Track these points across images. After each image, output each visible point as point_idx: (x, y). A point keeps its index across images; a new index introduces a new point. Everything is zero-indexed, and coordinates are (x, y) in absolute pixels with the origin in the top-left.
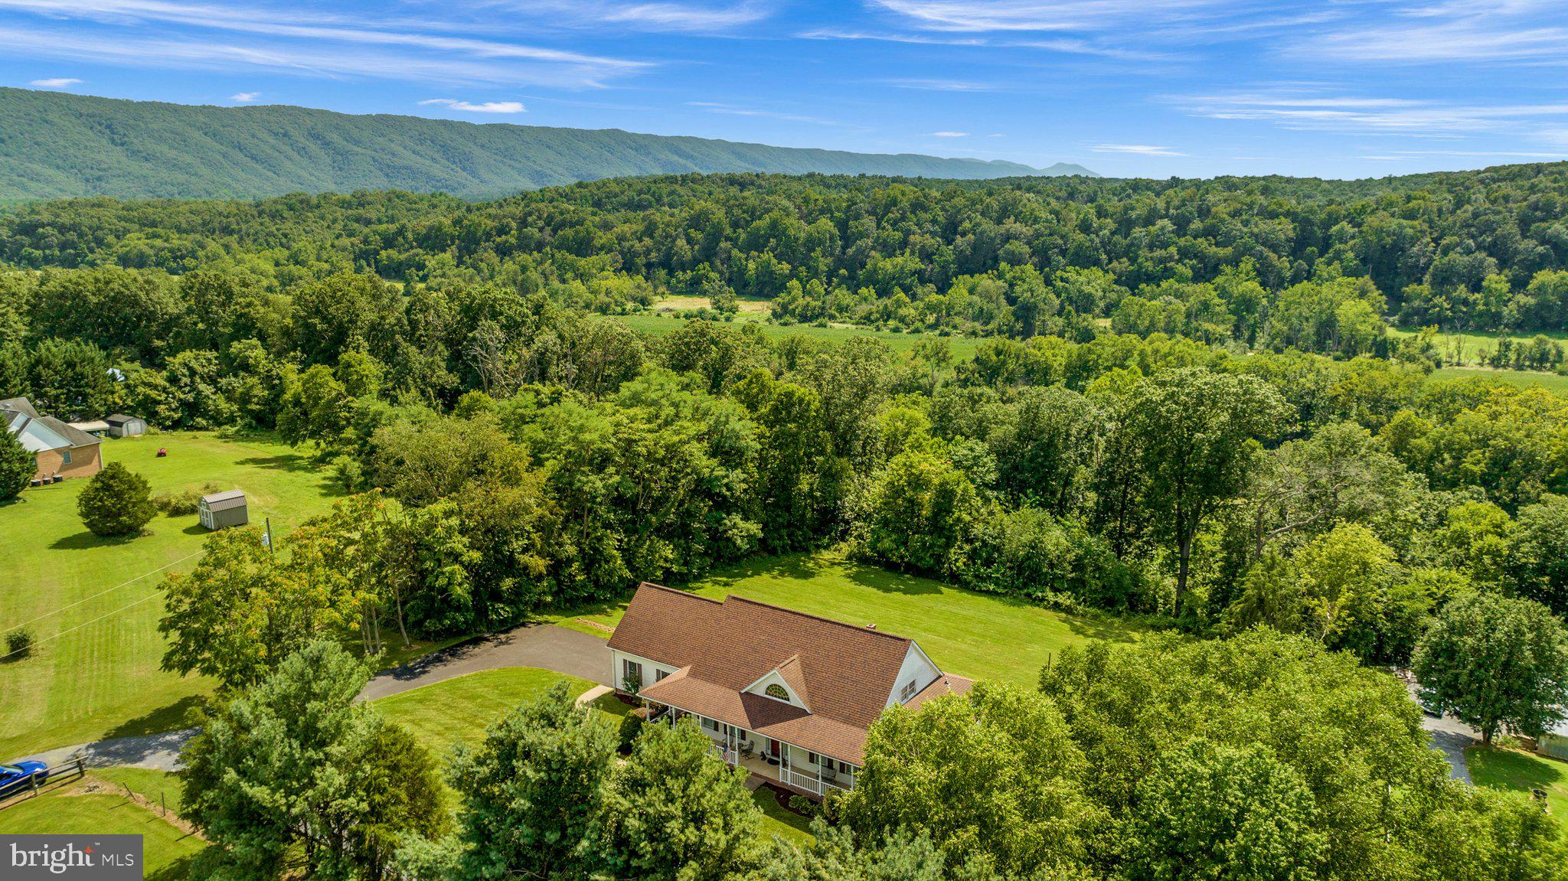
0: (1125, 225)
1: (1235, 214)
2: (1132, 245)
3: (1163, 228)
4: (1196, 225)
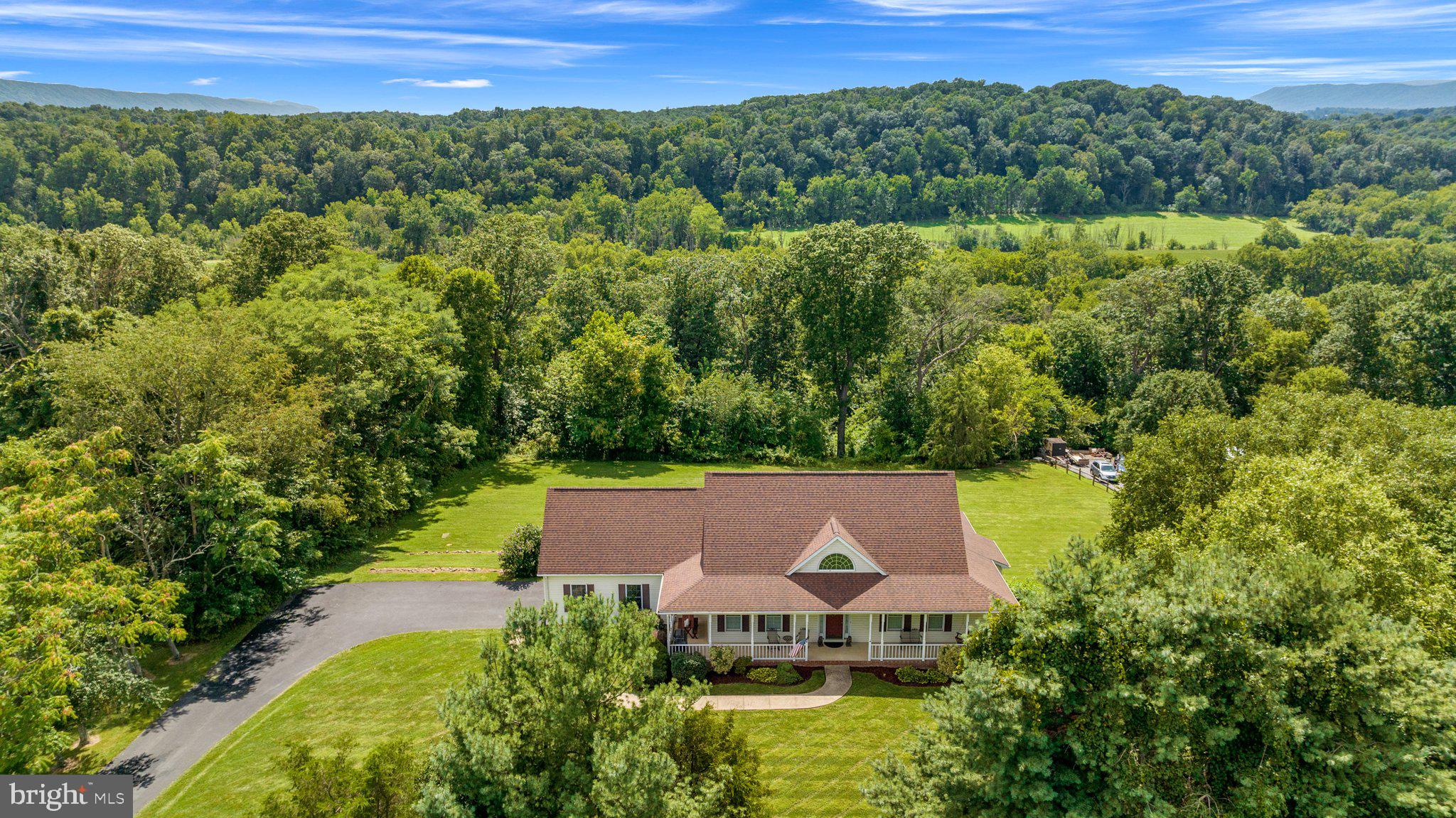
0: (482, 149)
1: (578, 136)
2: (491, 167)
3: (516, 151)
4: (545, 147)
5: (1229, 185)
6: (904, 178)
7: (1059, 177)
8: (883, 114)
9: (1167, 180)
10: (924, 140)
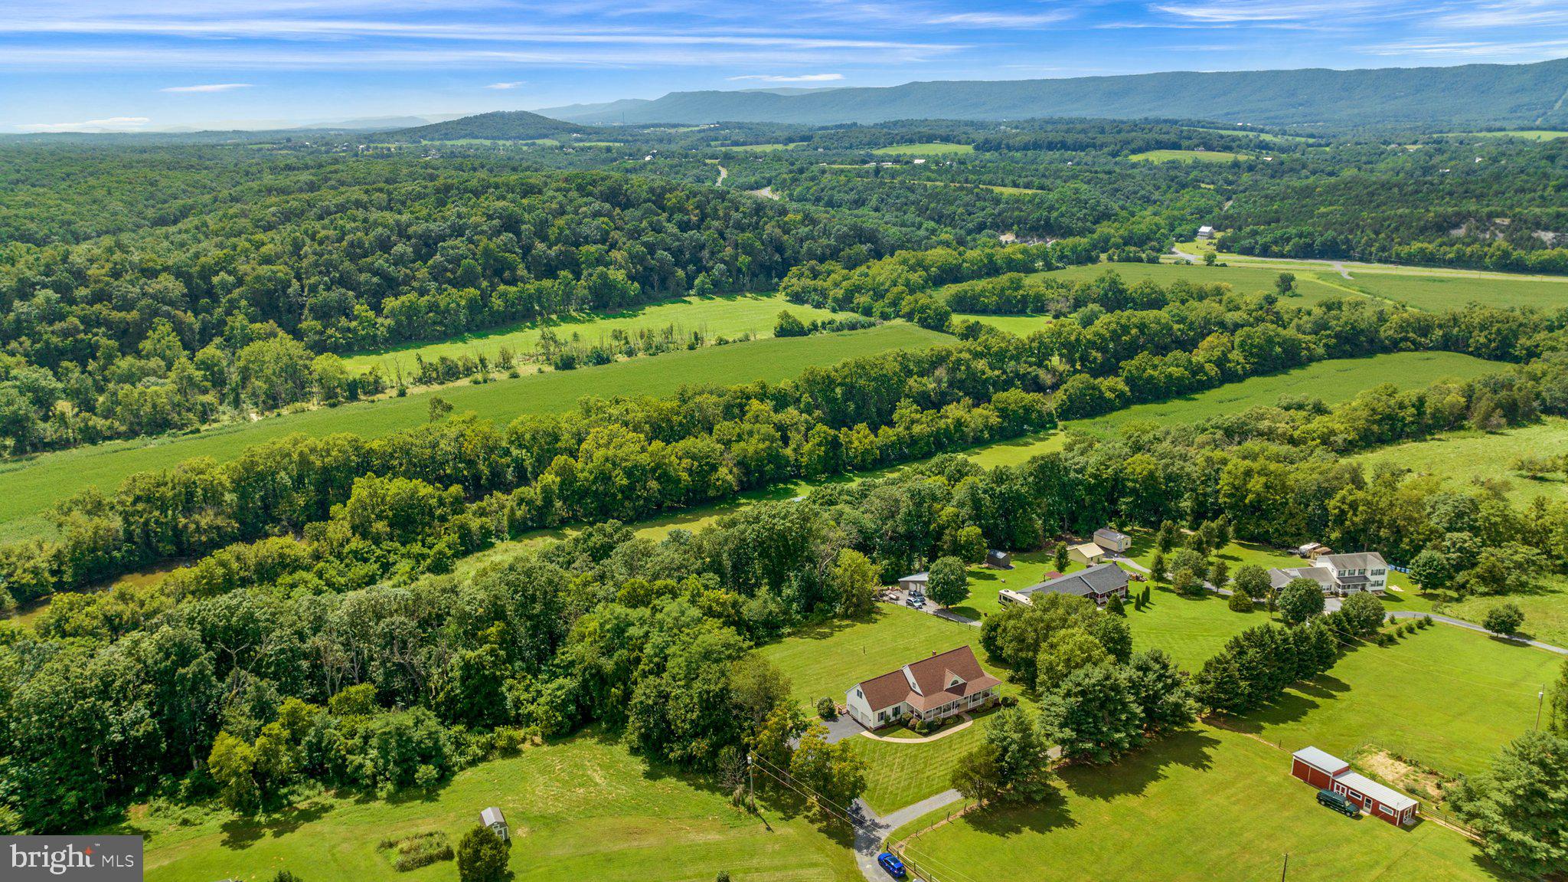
4: (82, 291)
5: (733, 270)
6: (472, 292)
7: (603, 276)
8: (432, 226)
9: (684, 268)
10: (479, 251)
